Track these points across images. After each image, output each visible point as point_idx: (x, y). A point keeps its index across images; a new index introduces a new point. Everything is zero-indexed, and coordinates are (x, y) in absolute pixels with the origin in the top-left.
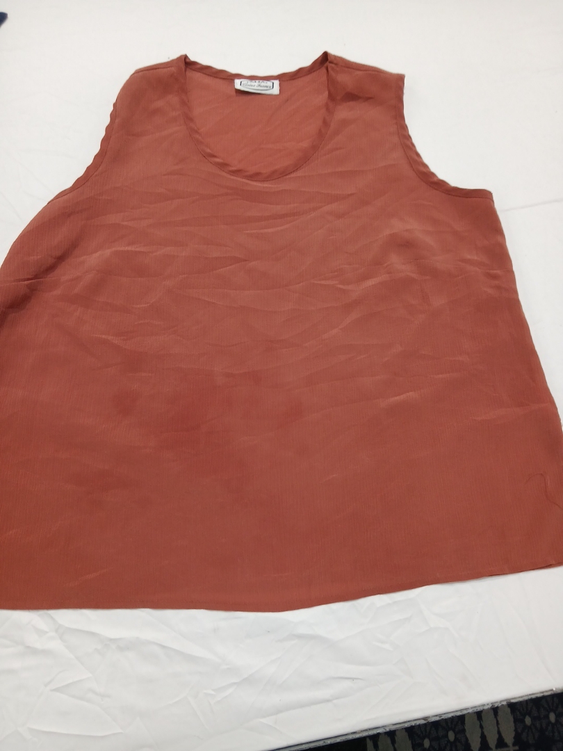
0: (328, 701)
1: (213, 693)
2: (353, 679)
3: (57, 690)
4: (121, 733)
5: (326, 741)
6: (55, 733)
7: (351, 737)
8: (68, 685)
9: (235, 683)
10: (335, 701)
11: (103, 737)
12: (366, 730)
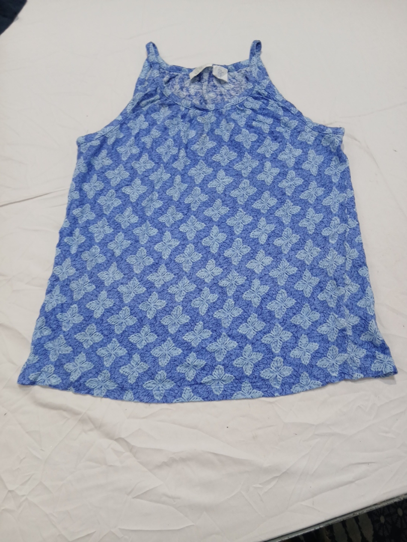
0: (351, 482)
1: (261, 486)
2: (368, 463)
3: (138, 497)
4: (193, 525)
5: (355, 513)
6: (141, 531)
7: (374, 508)
8: (145, 493)
9: (277, 477)
10: (357, 482)
11: (178, 530)
12: (384, 502)
